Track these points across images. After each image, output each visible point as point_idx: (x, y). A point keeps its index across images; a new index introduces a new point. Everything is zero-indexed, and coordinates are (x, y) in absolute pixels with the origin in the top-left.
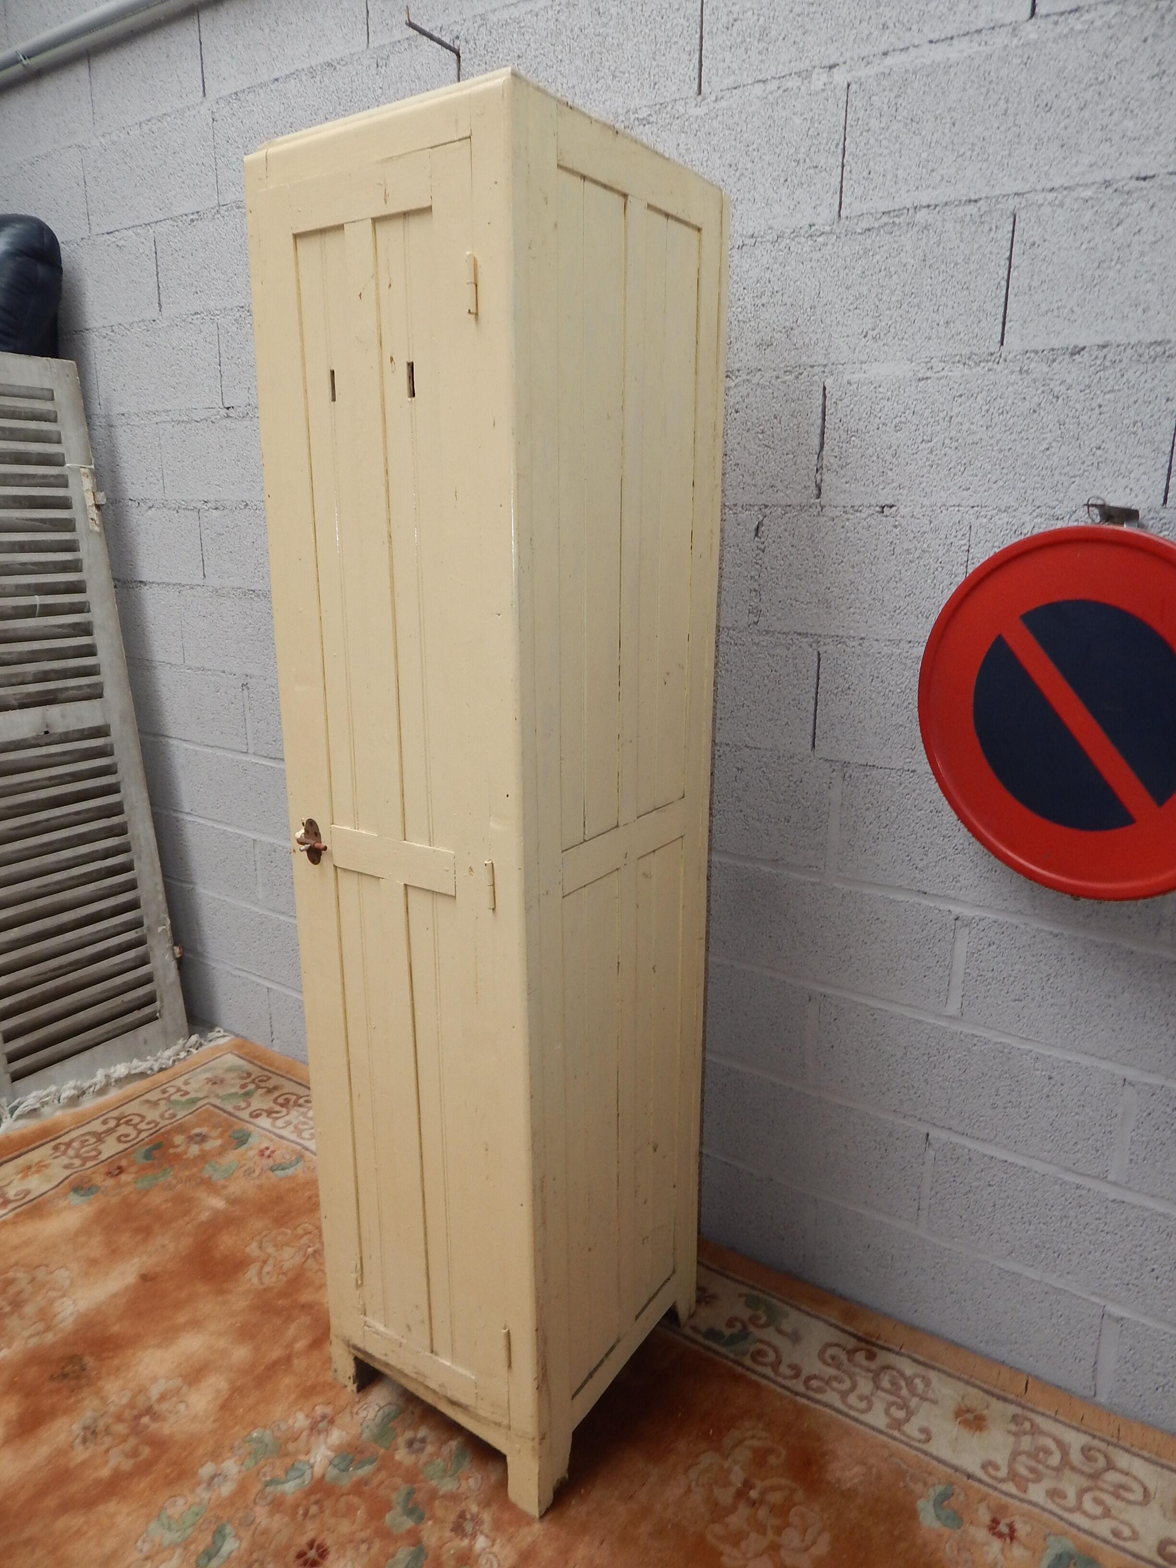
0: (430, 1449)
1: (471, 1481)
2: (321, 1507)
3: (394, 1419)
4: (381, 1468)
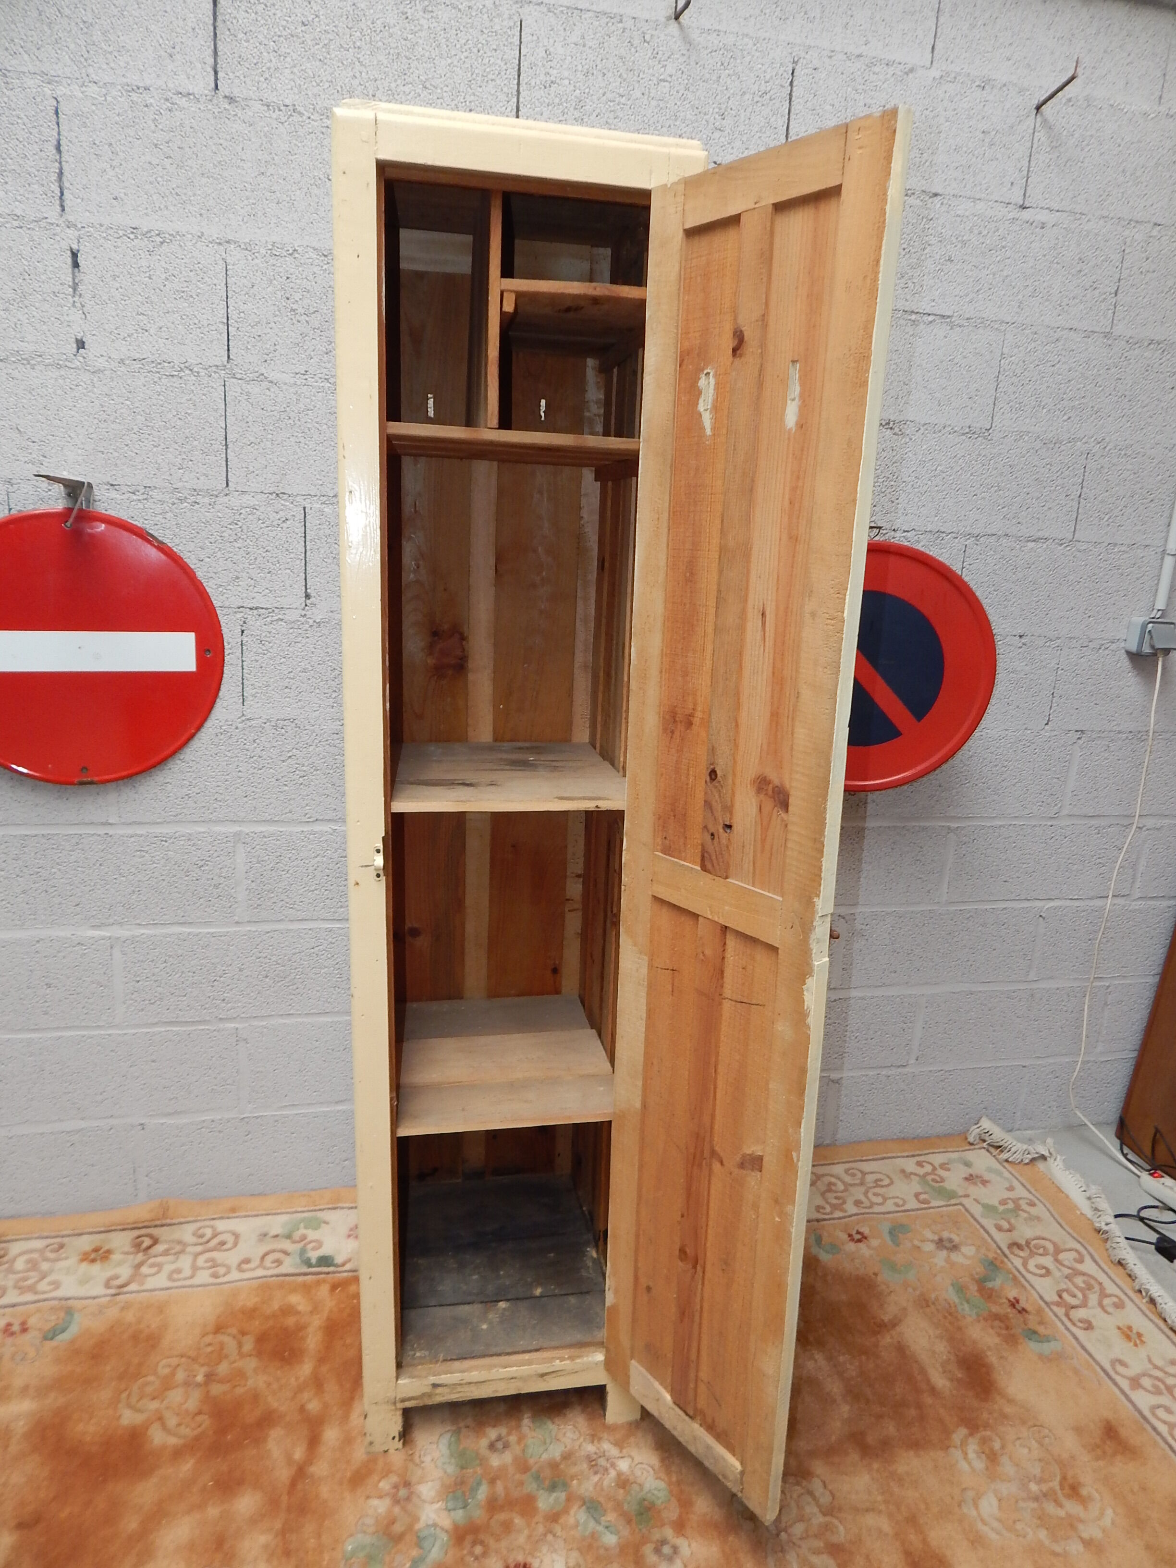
0: (513, 1439)
1: (570, 1435)
3: (458, 1440)
4: (492, 1482)
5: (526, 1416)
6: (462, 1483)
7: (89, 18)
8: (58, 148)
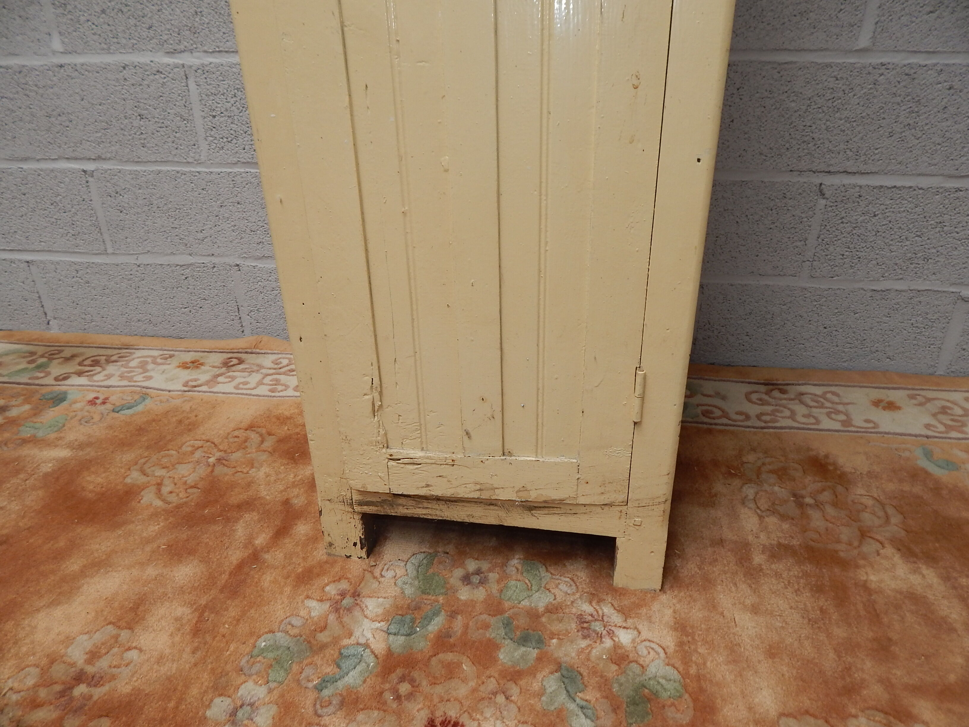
0: (493, 576)
1: (564, 587)
2: (412, 681)
3: (430, 564)
4: (452, 615)
5: (517, 556)
6: (418, 608)
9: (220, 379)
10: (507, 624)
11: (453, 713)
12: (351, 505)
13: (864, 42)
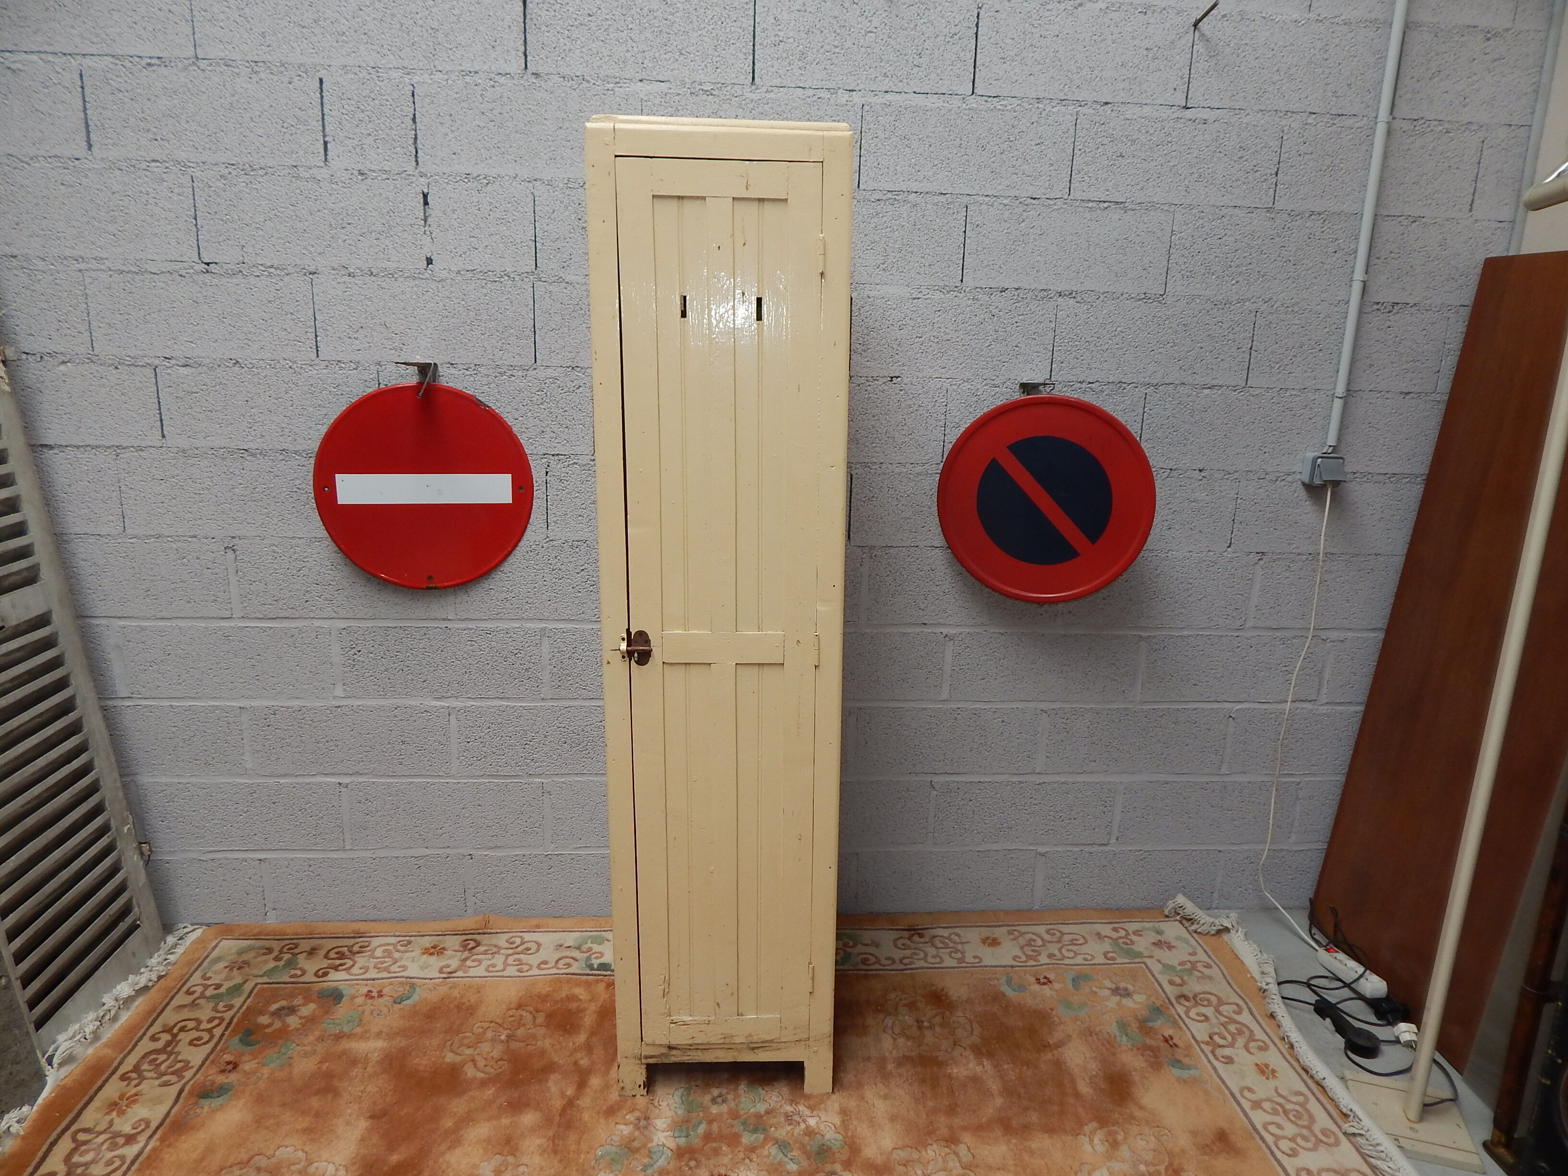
0: (730, 1097)
1: (774, 1098)
2: (696, 1160)
3: (689, 1095)
4: (710, 1122)
5: (743, 1080)
6: (688, 1121)
7: (435, 25)
8: (414, 120)
9: (469, 963)
10: (744, 1123)
11: (723, 1172)
12: (640, 1059)
13: (945, 695)
